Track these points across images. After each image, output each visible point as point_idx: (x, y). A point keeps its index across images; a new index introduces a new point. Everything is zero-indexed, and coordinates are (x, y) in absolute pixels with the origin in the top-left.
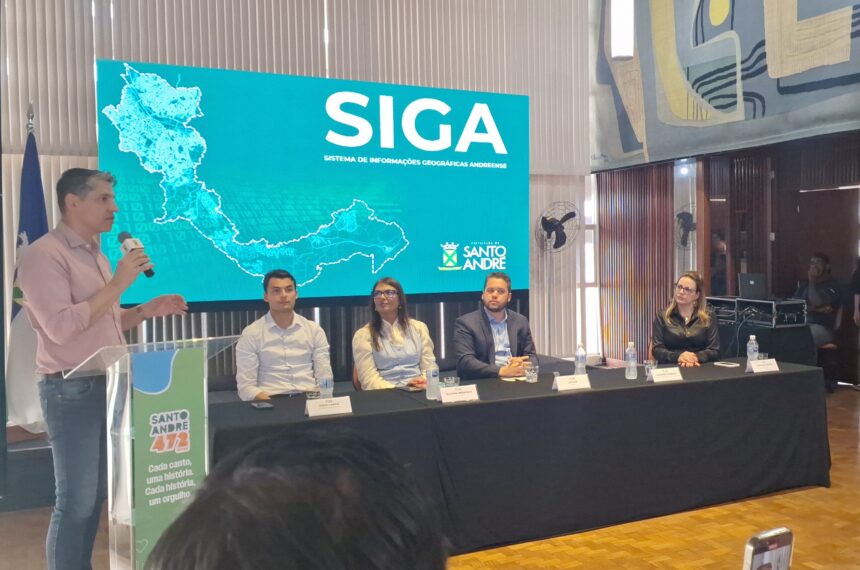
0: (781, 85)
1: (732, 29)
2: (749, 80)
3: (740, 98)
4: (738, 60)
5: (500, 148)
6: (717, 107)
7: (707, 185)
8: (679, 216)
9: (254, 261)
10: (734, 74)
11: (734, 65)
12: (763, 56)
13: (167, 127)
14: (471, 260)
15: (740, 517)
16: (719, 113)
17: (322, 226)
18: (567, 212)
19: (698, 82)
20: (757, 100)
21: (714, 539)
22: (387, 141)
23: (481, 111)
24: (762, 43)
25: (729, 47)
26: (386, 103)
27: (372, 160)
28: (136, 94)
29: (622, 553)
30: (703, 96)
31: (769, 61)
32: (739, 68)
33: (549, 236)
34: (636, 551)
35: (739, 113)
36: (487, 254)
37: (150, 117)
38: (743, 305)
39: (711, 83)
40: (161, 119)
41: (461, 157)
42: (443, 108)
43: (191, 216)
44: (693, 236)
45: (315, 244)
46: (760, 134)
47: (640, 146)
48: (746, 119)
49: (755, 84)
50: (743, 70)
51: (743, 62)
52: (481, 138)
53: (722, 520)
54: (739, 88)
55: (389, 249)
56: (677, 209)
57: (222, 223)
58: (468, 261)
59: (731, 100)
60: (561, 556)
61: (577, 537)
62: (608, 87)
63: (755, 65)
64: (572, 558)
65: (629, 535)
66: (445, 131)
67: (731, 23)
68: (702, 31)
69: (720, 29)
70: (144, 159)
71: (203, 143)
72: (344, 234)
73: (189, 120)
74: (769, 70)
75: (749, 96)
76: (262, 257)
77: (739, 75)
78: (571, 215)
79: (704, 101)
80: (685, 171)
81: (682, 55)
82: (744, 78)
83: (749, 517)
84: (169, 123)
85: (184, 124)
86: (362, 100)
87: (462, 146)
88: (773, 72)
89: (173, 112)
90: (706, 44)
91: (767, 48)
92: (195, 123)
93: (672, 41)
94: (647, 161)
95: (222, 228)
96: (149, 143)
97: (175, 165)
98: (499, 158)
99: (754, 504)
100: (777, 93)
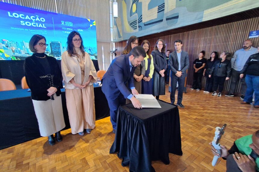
0: (145, 24)
1: (136, 13)
2: (139, 23)
4: (137, 20)
6: (134, 29)
12: (142, 18)
19: (131, 24)
20: (141, 27)
24: (142, 16)
25: (136, 17)
30: (132, 27)
31: (142, 19)
32: (137, 21)
35: (137, 30)
46: (141, 34)
47: (121, 37)
48: (139, 31)
49: (141, 24)
54: (137, 25)
59: (136, 27)
62: (116, 26)
63: (140, 21)
67: (136, 11)
68: (131, 14)
69: (134, 13)
75: (139, 27)
77: (137, 22)
79: (132, 28)
81: (128, 19)
88: (143, 21)
90: (133, 16)
93: (126, 16)
94: (122, 40)
100: (144, 26)
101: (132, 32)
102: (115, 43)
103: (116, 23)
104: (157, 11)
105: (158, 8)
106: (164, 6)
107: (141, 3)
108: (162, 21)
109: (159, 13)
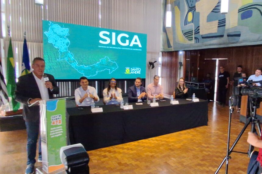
1: (193, 22)
3: (194, 38)
4: (194, 30)
5: (140, 46)
7: (186, 56)
9: (81, 70)
10: (192, 33)
12: (199, 29)
13: (60, 37)
14: (133, 71)
16: (189, 41)
17: (98, 62)
19: (185, 34)
20: (197, 39)
22: (114, 43)
23: (136, 37)
24: (199, 27)
25: (191, 27)
26: (114, 34)
27: (110, 47)
29: (163, 142)
30: (186, 37)
31: (200, 31)
32: (194, 32)
33: (151, 66)
35: (193, 42)
36: (136, 70)
38: (192, 84)
39: (187, 34)
41: (131, 47)
42: (127, 36)
43: (66, 59)
44: (182, 67)
45: (96, 67)
46: (197, 47)
47: (172, 47)
48: (195, 43)
49: (197, 36)
52: (136, 43)
53: (185, 134)
54: (193, 36)
55: (113, 68)
56: (179, 61)
58: (132, 72)
59: (192, 39)
62: (165, 33)
63: (197, 32)
65: (165, 138)
66: (127, 41)
68: (186, 22)
69: (190, 22)
70: (55, 45)
71: (69, 42)
72: (103, 64)
73: (66, 36)
74: (200, 33)
75: (196, 38)
76: (83, 69)
78: (156, 61)
80: (181, 53)
81: (182, 28)
82: (195, 34)
86: (108, 33)
87: (131, 45)
90: (187, 25)
93: (179, 24)
94: (173, 50)
95: (74, 62)
96: (56, 41)
97: (62, 47)
98: (140, 48)
100: (201, 38)
101: (186, 43)
102: (162, 52)
103: (165, 30)
104: (217, 26)
105: (219, 23)
106: (224, 22)
107: (199, 13)
108: (222, 36)
109: (219, 28)
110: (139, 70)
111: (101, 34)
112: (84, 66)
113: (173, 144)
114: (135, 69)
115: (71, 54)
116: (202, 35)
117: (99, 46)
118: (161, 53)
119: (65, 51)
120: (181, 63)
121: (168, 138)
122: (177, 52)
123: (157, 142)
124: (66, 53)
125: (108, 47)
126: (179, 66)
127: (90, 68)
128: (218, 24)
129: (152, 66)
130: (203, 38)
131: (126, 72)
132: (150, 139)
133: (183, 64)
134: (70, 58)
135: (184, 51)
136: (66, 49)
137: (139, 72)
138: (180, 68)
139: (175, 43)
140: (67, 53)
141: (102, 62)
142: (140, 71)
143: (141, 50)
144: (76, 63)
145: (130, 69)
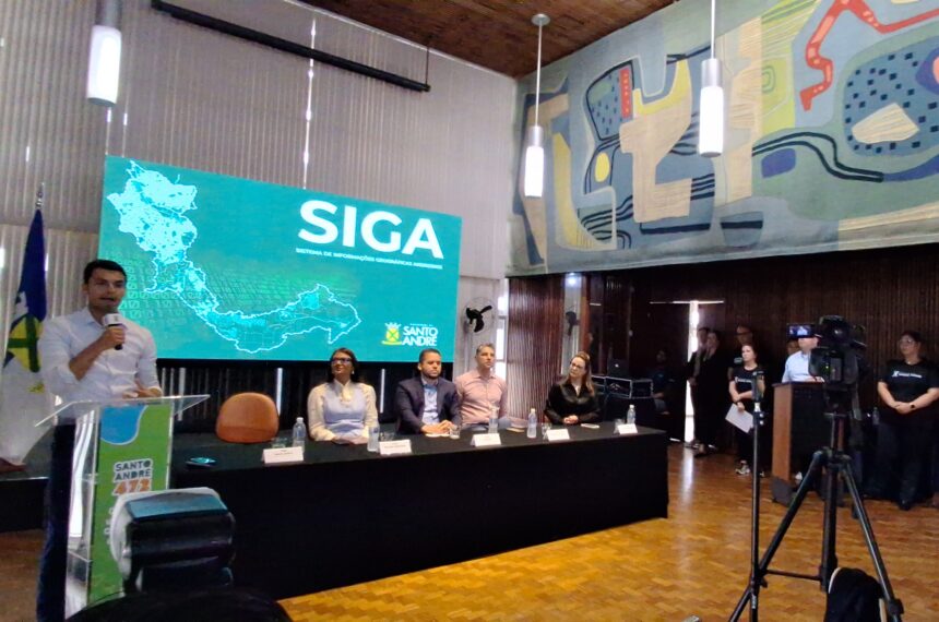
0: (643, 228)
1: (610, 184)
2: (621, 222)
3: (614, 234)
4: (614, 208)
5: (438, 253)
6: (599, 239)
7: (587, 292)
8: (567, 314)
9: (230, 328)
10: (611, 217)
11: (611, 211)
12: (631, 206)
13: (164, 215)
14: (409, 337)
15: (606, 543)
16: (599, 243)
17: (289, 304)
18: (487, 305)
19: (586, 220)
20: (626, 238)
21: (588, 562)
22: (349, 241)
23: (424, 225)
24: (631, 197)
25: (607, 197)
26: (350, 213)
27: (336, 255)
28: (139, 187)
29: (518, 574)
30: (589, 229)
31: (635, 210)
32: (614, 213)
33: (471, 322)
34: (529, 572)
35: (613, 244)
36: (422, 333)
37: (149, 206)
38: (609, 381)
39: (595, 221)
40: (159, 209)
41: (407, 257)
42: (395, 220)
43: (178, 288)
44: (576, 329)
45: (283, 318)
46: (627, 261)
47: (542, 261)
48: (618, 249)
49: (624, 225)
50: (617, 215)
51: (617, 209)
52: (424, 245)
53: (593, 545)
54: (614, 227)
55: (343, 325)
56: (567, 308)
57: (205, 296)
58: (407, 338)
59: (607, 235)
60: (470, 577)
61: (482, 561)
62: (521, 217)
63: (625, 214)
64: (479, 579)
65: (523, 559)
66: (396, 237)
67: (610, 180)
68: (589, 184)
69: (602, 185)
70: (141, 240)
71: (194, 230)
72: (307, 311)
73: (184, 211)
74: (635, 216)
75: (620, 233)
76: (236, 326)
77: (614, 219)
78: (489, 308)
79: (589, 234)
80: (573, 281)
81: (575, 201)
82: (617, 220)
83: (613, 543)
84: (166, 213)
85: (179, 214)
86: (331, 208)
87: (409, 250)
88: (638, 217)
89: (170, 204)
90: (592, 193)
91: (634, 201)
92: (189, 214)
93: (568, 190)
94: (547, 272)
95: (204, 299)
96: (146, 227)
97: (168, 246)
98: (436, 261)
99: (616, 532)
100: (639, 232)
101: (589, 250)
102: (511, 279)
103: (520, 206)
104: (689, 195)
105: (693, 186)
106: (711, 184)
107: (629, 156)
108: (705, 227)
109: (695, 201)
110: (433, 332)
111: (308, 210)
112: (239, 314)
113: (550, 578)
114: (418, 329)
115: (198, 273)
116: (641, 224)
117: (299, 250)
118: (506, 281)
119: (177, 260)
120: (572, 317)
121: (533, 559)
122: (558, 278)
123: (493, 574)
124: (179, 267)
125: (329, 254)
126: (566, 325)
127: (262, 323)
128: (693, 191)
129: (475, 321)
130: (645, 231)
131: (386, 340)
132: (469, 563)
133: (578, 318)
134: (191, 285)
135: (583, 274)
136: (180, 254)
137: (431, 341)
138: (570, 333)
139: (552, 247)
140: (182, 267)
141: (306, 304)
142: (435, 336)
143: (440, 267)
144: (211, 305)
145: (401, 330)
